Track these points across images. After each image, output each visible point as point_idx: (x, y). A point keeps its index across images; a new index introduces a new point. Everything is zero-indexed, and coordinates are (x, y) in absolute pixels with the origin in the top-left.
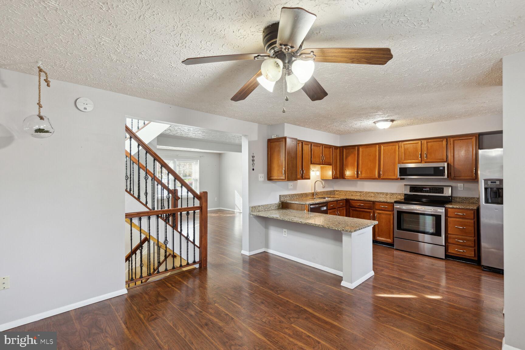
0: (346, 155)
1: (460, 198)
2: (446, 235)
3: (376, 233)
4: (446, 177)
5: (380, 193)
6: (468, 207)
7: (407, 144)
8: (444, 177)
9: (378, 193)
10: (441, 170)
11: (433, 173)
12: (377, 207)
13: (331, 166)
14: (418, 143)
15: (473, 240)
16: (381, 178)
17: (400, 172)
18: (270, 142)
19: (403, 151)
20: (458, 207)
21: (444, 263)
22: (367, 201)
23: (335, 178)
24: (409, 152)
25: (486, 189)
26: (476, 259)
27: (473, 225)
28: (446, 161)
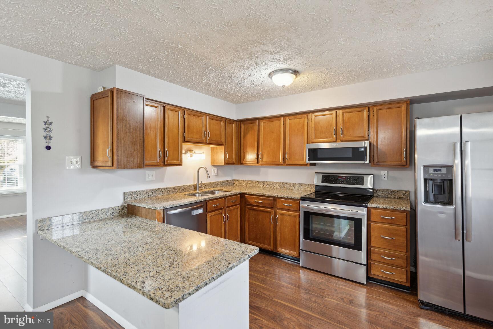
0: (244, 133)
1: (383, 190)
2: (368, 248)
3: (278, 242)
4: (367, 162)
5: (287, 183)
6: (398, 208)
7: (318, 116)
8: (366, 162)
9: (284, 184)
10: (362, 151)
11: (351, 157)
12: (279, 205)
13: (223, 147)
14: (332, 114)
15: (405, 258)
16: (287, 163)
17: (309, 155)
18: (95, 99)
19: (313, 126)
20: (385, 207)
21: (365, 290)
22: (267, 196)
23: (228, 163)
24: (321, 127)
25: (426, 180)
26: (408, 285)
27: (406, 234)
28: (368, 140)
